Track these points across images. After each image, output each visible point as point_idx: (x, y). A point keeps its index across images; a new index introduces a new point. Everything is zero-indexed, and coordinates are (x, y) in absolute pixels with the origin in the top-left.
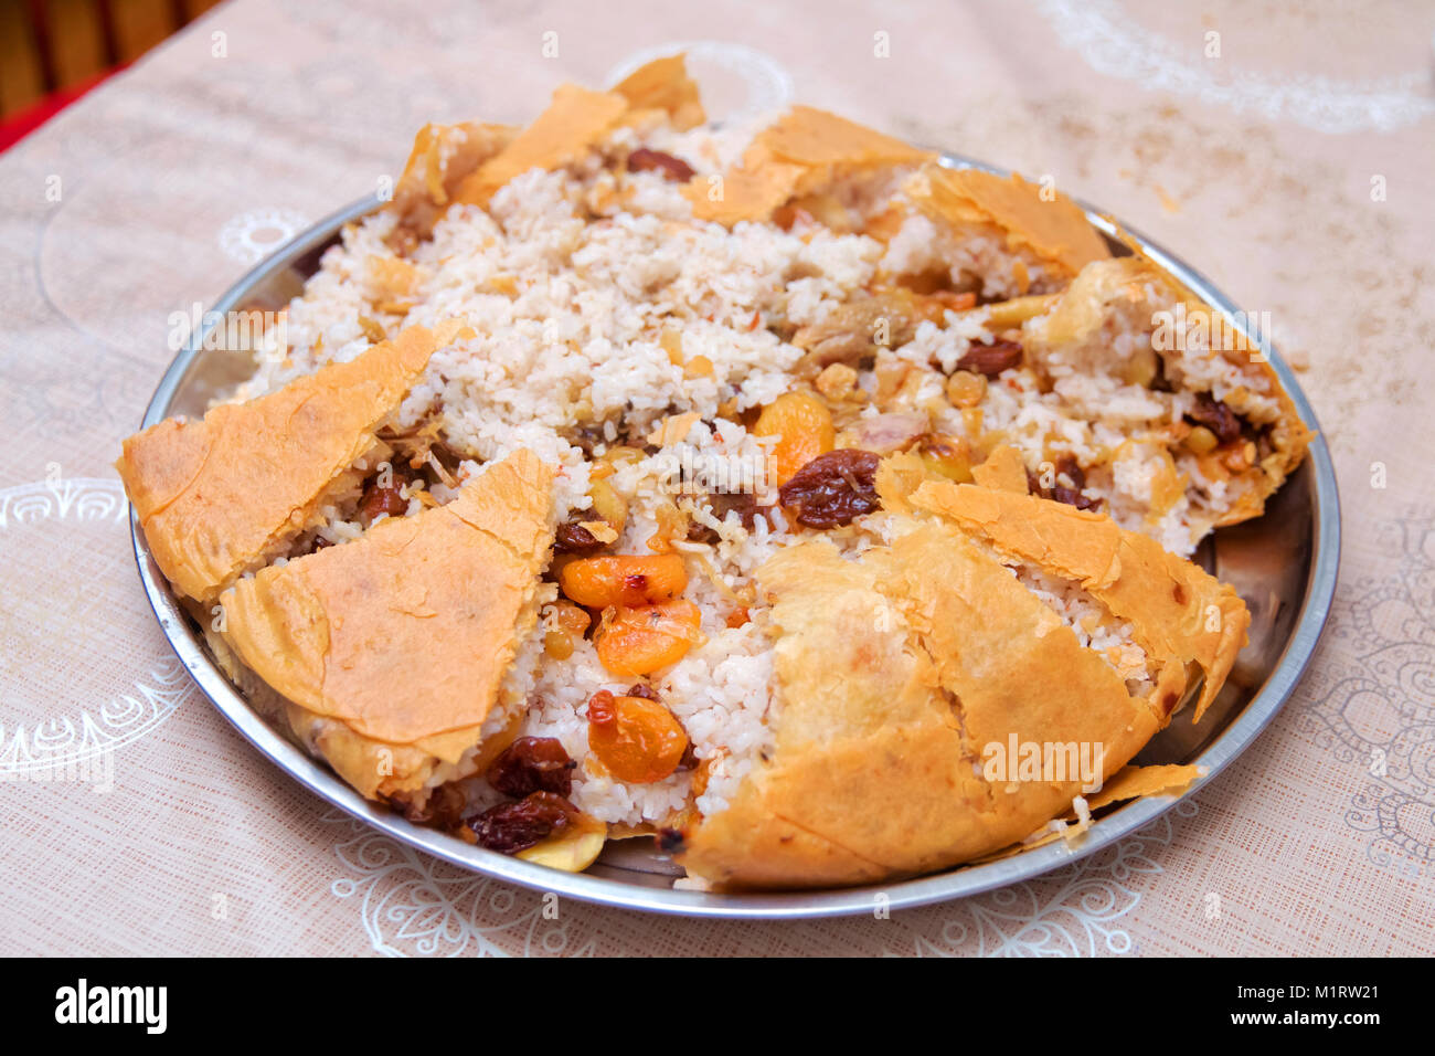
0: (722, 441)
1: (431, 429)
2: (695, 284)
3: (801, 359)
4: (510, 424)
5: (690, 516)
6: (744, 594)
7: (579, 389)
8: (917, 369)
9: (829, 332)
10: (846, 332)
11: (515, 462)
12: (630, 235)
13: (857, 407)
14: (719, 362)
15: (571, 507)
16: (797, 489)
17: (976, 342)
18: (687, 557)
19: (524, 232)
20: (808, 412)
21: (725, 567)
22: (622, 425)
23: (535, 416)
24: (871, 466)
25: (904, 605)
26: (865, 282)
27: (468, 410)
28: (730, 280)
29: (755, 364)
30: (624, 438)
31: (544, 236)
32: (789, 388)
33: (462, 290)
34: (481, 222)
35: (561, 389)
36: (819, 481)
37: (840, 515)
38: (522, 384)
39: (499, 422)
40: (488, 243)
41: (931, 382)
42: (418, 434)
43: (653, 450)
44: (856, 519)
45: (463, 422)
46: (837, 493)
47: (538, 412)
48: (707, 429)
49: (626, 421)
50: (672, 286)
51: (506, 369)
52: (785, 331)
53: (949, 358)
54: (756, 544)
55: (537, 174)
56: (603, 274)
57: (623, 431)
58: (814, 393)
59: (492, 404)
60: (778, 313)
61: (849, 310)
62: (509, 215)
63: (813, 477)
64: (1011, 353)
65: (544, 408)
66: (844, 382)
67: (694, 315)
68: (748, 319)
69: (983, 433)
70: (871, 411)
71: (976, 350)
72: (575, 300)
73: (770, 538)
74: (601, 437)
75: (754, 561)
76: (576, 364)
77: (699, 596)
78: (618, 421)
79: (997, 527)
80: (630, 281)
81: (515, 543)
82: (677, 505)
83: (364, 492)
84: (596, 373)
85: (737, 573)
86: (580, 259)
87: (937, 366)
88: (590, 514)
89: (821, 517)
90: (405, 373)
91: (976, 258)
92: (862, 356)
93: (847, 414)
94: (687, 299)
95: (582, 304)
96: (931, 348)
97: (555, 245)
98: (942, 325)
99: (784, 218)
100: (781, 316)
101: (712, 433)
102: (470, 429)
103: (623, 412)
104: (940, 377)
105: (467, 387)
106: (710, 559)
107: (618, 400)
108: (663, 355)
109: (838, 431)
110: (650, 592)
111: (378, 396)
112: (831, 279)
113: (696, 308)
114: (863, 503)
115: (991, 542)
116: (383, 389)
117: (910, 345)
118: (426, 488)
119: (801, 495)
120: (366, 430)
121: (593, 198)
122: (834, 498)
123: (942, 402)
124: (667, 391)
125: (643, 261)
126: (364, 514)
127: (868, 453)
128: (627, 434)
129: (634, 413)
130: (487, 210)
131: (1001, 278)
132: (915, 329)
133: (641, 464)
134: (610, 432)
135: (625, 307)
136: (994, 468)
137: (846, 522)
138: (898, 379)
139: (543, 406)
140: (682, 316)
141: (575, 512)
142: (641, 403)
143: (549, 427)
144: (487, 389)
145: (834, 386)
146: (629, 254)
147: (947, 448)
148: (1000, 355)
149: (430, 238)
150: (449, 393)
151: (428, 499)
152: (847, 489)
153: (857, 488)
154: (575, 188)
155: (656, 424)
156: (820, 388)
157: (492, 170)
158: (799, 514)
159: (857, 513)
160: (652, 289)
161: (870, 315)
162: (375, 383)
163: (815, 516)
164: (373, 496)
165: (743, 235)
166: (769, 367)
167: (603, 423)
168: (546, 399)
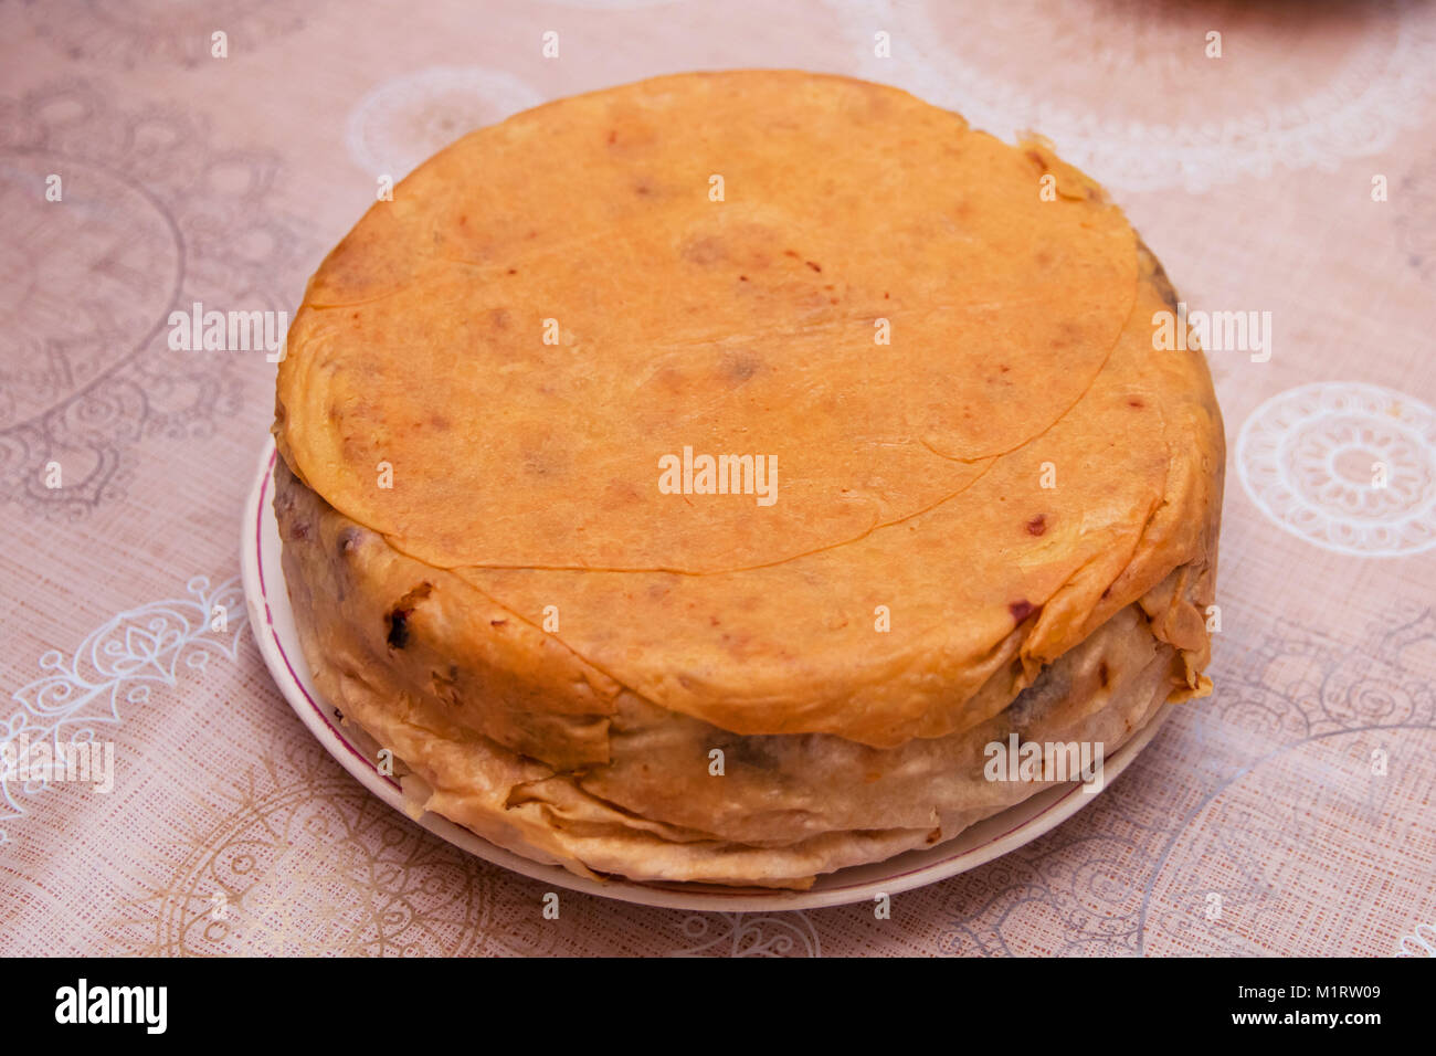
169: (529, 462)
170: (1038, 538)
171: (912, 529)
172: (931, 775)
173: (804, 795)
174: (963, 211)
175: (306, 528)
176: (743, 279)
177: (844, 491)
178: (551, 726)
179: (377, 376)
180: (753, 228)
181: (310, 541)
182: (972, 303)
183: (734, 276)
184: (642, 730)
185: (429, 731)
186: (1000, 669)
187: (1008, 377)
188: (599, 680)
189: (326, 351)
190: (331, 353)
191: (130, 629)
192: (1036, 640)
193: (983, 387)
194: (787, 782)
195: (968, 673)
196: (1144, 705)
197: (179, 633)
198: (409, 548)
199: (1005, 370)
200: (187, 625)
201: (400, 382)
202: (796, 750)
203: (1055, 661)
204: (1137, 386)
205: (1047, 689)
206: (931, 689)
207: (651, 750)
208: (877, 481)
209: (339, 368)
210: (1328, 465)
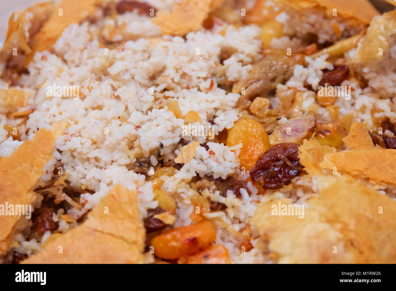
0: (214, 154)
1: (61, 181)
2: (175, 71)
3: (239, 99)
4: (101, 168)
5: (209, 198)
6: (246, 233)
7: (132, 142)
8: (299, 91)
9: (250, 82)
10: (258, 80)
11: (114, 193)
12: (135, 52)
13: (275, 118)
14: (200, 111)
15: (148, 209)
16: (260, 171)
17: (325, 71)
18: (212, 220)
19: (77, 61)
20: (252, 127)
21: (232, 220)
22: (159, 156)
23: (113, 161)
24: (294, 151)
25: (339, 226)
26: (259, 50)
27: (76, 166)
28: (193, 65)
29: (217, 107)
30: (162, 163)
31: (90, 62)
32: (238, 116)
33: (54, 101)
34: (53, 59)
35: (124, 144)
36: (270, 165)
37: (285, 180)
38: (101, 145)
39: (95, 168)
40: (60, 71)
41: (308, 96)
42: (55, 184)
43: (179, 166)
44: (293, 180)
45: (76, 172)
46: (281, 169)
47: (114, 159)
48: (204, 149)
49: (161, 154)
50: (163, 74)
51: (92, 140)
52: (227, 86)
53: (314, 81)
54: (244, 205)
55: (75, 27)
56: (127, 77)
57: (160, 159)
58: (252, 116)
59: (88, 159)
60: (221, 77)
61: (257, 67)
62: (65, 53)
63: (267, 163)
64: (343, 72)
65: (117, 156)
66: (264, 106)
67: (179, 88)
68: (207, 84)
69: (340, 117)
70: (284, 120)
71: (327, 74)
72: (116, 94)
73: (251, 199)
74: (149, 164)
75: (246, 214)
76: (128, 129)
77: (223, 239)
78: (157, 155)
79: (369, 171)
80: (142, 77)
81: (125, 236)
82: (200, 193)
83: (33, 222)
84: (140, 132)
85: (238, 222)
86: (113, 71)
87: (309, 87)
88: (158, 210)
89: (275, 183)
90: (42, 156)
91: (313, 25)
92: (269, 90)
93: (271, 123)
94: (173, 79)
95: (121, 95)
96: (303, 78)
97: (97, 65)
98: (306, 65)
99: (208, 25)
100: (223, 78)
101: (207, 150)
102: (81, 176)
103: (158, 150)
104: (312, 93)
105: (72, 154)
106: (225, 219)
107: (155, 144)
108: (171, 114)
109: (269, 133)
110: (200, 245)
111: (31, 171)
112: (242, 53)
113: (178, 84)
114: (295, 171)
115: (368, 179)
116: (32, 167)
117: (292, 79)
118: (65, 213)
119: (262, 174)
120: (29, 191)
121: (106, 33)
122: (280, 172)
123: (317, 106)
124: (177, 133)
125: (146, 64)
126: (36, 234)
127: (290, 144)
128: (163, 160)
129: (164, 149)
130: (53, 52)
131: (327, 33)
132: (293, 70)
133: (176, 175)
134: (154, 161)
135: (142, 91)
136: (354, 136)
137: (288, 183)
138: (291, 99)
139: (116, 156)
140: (172, 89)
141: (150, 210)
142: (167, 143)
143: (122, 166)
144: (84, 153)
145: (259, 110)
146: (136, 62)
147: (328, 131)
148: (339, 75)
149: (26, 72)
150: (65, 159)
151: (68, 218)
152: (285, 166)
153: (289, 163)
154: (94, 29)
155: (177, 152)
156: (253, 112)
157: (50, 28)
158: (263, 184)
159: (293, 177)
160: (153, 78)
161: (268, 68)
162: (28, 165)
163: (272, 183)
164: (38, 223)
165: (193, 39)
166: (226, 108)
167: (149, 157)
168: (116, 151)
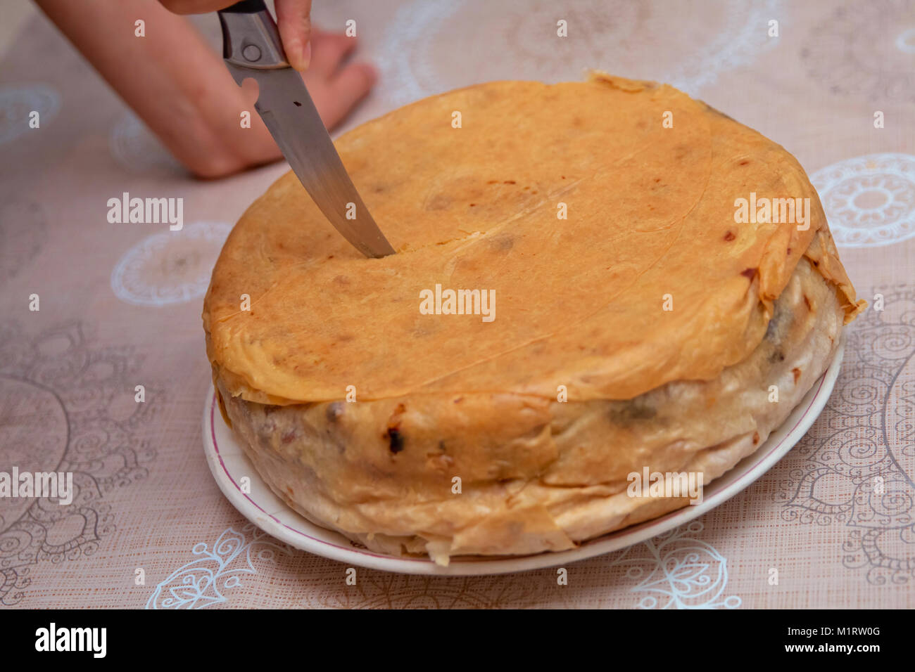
169: (415, 332)
170: (734, 241)
171: (660, 268)
172: (740, 391)
173: (678, 428)
174: (578, 123)
175: (293, 432)
176: (472, 205)
177: (608, 269)
178: (516, 448)
179: (288, 334)
180: (460, 180)
181: (300, 437)
182: (616, 160)
183: (466, 206)
184: (570, 424)
185: (433, 501)
186: (753, 309)
187: (662, 183)
188: (535, 402)
189: (247, 336)
190: (251, 336)
191: (171, 590)
192: (765, 285)
193: (651, 193)
194: (665, 422)
195: (737, 316)
196: (834, 324)
197: (207, 577)
198: (377, 396)
199: (658, 181)
200: (210, 571)
201: (305, 331)
202: (663, 398)
203: (780, 296)
204: (739, 155)
205: (781, 318)
206: (722, 331)
207: (581, 434)
208: (623, 257)
209: (262, 340)
210: (850, 205)
